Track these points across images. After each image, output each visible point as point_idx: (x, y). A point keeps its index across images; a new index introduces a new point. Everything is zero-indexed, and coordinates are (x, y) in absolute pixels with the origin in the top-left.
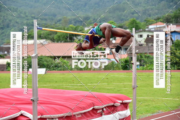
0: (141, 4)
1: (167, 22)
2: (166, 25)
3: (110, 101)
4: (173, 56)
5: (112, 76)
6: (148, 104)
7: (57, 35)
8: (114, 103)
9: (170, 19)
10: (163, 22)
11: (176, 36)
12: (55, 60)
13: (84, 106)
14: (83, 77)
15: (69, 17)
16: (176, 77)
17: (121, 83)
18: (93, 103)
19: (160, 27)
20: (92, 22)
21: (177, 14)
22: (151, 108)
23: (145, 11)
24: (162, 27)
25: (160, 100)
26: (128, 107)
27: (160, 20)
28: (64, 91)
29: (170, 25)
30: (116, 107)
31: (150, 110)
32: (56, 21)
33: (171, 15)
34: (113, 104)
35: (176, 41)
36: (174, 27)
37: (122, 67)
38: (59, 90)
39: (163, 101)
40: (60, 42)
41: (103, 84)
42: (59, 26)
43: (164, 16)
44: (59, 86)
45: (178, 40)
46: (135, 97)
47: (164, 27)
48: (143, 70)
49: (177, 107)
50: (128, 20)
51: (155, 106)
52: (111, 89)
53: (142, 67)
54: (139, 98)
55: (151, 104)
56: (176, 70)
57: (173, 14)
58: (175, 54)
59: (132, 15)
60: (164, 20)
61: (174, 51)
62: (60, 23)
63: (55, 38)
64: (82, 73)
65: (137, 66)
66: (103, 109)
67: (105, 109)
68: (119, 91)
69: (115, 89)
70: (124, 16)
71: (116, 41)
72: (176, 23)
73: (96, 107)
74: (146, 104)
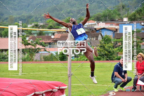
0: (75, 5)
1: (97, 20)
2: (97, 23)
3: (49, 87)
4: (103, 49)
5: (51, 66)
6: (81, 90)
7: (4, 31)
8: (53, 89)
9: (100, 18)
10: (94, 20)
11: (105, 32)
12: (2, 52)
13: (26, 92)
14: (26, 67)
15: (15, 16)
16: (105, 66)
17: (58, 72)
18: (34, 89)
19: (92, 24)
20: (35, 20)
21: (106, 14)
22: (83, 93)
23: (79, 11)
24: (93, 24)
25: (91, 86)
26: (64, 92)
27: (91, 18)
28: (10, 80)
29: (100, 22)
30: (54, 92)
31: (83, 95)
32: (4, 20)
33: (101, 14)
34: (51, 90)
35: (105, 37)
36: (103, 25)
37: (60, 58)
38: (6, 78)
39: (94, 87)
40: (6, 37)
41: (43, 73)
42: (6, 23)
43: (95, 15)
44: (6, 75)
45: (106, 35)
46: (70, 84)
47: (95, 24)
48: (77, 61)
49: (105, 92)
50: (65, 18)
51: (87, 91)
52: (50, 77)
53: (77, 58)
54: (73, 85)
55: (84, 90)
56: (105, 61)
57: (103, 13)
58: (104, 47)
59: (68, 14)
60: (95, 18)
61: (103, 45)
62: (7, 21)
63: (2, 34)
64: (26, 64)
65: (72, 57)
66: (43, 94)
67: (44, 95)
68: (57, 78)
69: (53, 77)
70: (61, 15)
71: (54, 36)
72: (105, 21)
73: (37, 93)
74: (79, 89)
